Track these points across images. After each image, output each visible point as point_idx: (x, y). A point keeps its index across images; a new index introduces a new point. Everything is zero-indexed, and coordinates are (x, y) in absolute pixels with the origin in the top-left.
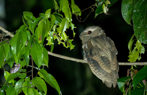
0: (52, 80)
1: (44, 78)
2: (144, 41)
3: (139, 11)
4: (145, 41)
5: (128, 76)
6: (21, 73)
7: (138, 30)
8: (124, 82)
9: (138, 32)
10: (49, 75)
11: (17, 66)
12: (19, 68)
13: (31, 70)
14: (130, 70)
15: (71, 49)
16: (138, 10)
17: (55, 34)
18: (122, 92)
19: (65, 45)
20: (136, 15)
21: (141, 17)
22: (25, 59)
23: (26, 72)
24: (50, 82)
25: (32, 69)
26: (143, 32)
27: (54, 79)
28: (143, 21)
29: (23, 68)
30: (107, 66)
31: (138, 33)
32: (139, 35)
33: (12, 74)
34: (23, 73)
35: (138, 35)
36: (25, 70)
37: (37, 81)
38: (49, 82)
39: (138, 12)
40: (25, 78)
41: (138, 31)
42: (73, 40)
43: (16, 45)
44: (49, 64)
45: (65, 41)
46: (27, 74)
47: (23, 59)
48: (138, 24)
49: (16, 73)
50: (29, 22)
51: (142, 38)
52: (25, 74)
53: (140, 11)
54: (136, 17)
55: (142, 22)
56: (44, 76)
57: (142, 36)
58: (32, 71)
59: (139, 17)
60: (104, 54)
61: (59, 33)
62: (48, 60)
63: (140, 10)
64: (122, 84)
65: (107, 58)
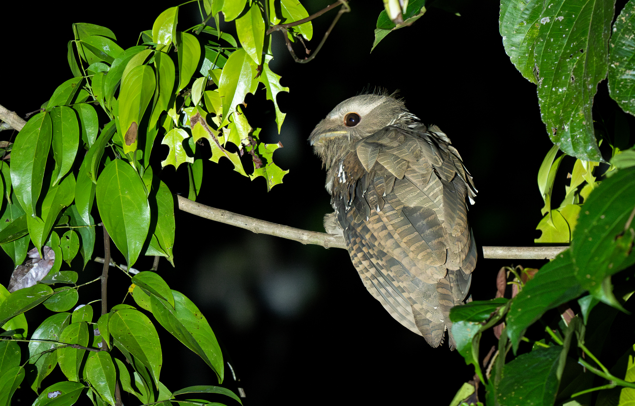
0: (189, 319)
1: (154, 309)
2: (581, 149)
3: (561, 18)
4: (585, 147)
5: (500, 295)
6: (54, 287)
7: (556, 101)
8: (480, 321)
9: (558, 111)
10: (176, 298)
11: (38, 260)
12: (50, 266)
13: (100, 274)
14: (511, 273)
15: (271, 185)
16: (559, 15)
17: (197, 116)
18: (468, 363)
19: (239, 168)
20: (551, 36)
21: (568, 44)
22: (74, 230)
23: (78, 283)
24: (180, 327)
25: (105, 270)
26: (577, 110)
27: (200, 314)
28: (579, 63)
29: (64, 267)
30: (429, 247)
31: (557, 116)
32: (561, 122)
33: (20, 291)
34: (64, 288)
35: (556, 122)
36: (72, 277)
37: (121, 324)
38: (173, 326)
39: (557, 23)
40: (71, 311)
41: (554, 104)
42: (278, 146)
43: (31, 167)
44: (175, 251)
45: (240, 147)
46: (80, 291)
47: (68, 229)
48: (557, 75)
49: (33, 287)
50: (96, 68)
51: (573, 137)
52: (73, 294)
53: (568, 22)
54: (548, 45)
55: (572, 66)
56: (153, 300)
57: (572, 130)
58: (103, 279)
59: (560, 46)
60: (418, 196)
61: (214, 115)
62: (173, 231)
63: (568, 16)
64: (472, 329)
65: (429, 213)
